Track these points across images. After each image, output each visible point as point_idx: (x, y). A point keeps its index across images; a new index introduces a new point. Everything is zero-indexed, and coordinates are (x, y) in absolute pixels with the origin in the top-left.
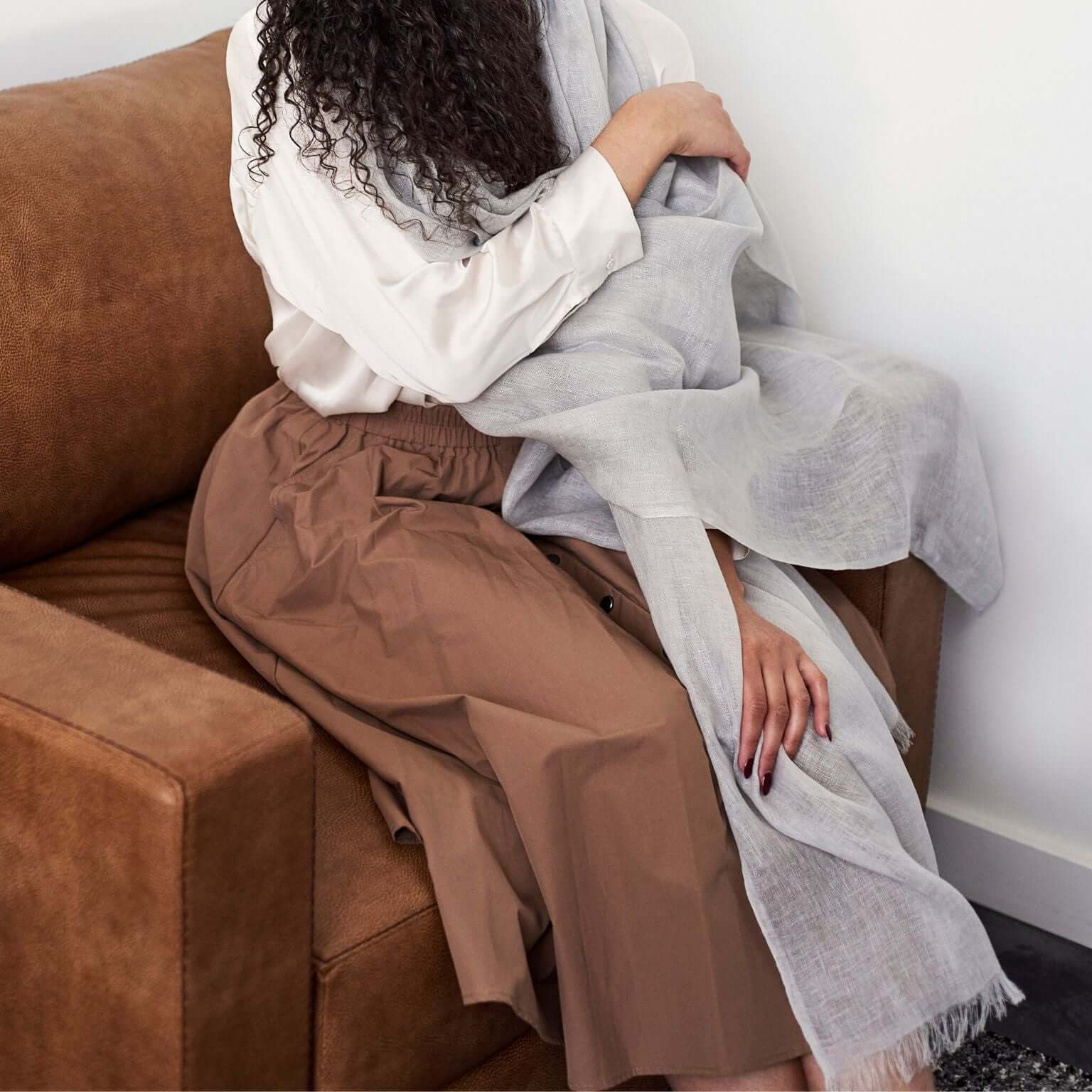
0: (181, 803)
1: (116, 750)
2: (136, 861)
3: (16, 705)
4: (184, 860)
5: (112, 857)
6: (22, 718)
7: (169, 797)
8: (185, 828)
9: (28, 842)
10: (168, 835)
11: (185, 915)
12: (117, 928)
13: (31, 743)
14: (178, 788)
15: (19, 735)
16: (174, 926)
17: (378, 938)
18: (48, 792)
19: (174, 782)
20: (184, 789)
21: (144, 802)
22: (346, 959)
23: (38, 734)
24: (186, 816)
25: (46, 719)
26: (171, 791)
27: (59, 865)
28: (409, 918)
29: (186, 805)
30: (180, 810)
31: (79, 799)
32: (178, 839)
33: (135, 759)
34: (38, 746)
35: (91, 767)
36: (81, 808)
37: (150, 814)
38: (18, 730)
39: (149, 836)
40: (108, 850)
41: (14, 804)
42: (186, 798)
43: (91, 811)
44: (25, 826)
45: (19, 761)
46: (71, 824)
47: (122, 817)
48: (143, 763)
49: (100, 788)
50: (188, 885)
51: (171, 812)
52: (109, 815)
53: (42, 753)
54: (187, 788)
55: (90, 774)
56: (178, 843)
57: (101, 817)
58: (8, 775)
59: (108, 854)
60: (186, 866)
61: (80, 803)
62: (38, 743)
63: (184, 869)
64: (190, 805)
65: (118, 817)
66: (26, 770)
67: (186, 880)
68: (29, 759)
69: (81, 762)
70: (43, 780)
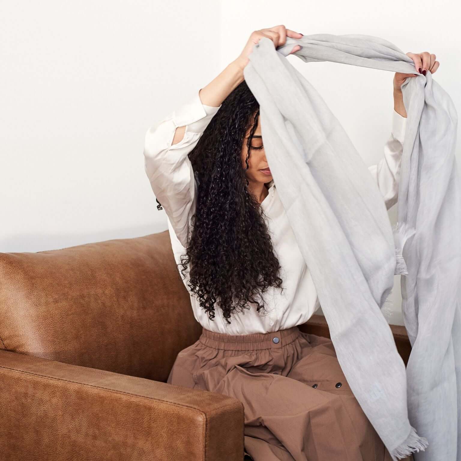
0: (205, 420)
1: (180, 406)
2: (188, 444)
3: (143, 398)
4: (206, 441)
5: (179, 444)
6: (146, 401)
7: (201, 419)
8: (206, 429)
9: (147, 447)
10: (201, 431)
13: (150, 409)
14: (204, 415)
15: (145, 407)
18: (155, 426)
19: (203, 413)
20: (206, 415)
21: (192, 421)
23: (152, 405)
24: (206, 424)
25: (154, 400)
26: (202, 416)
27: (159, 452)
29: (207, 421)
31: (168, 425)
32: (204, 433)
33: (188, 408)
34: (153, 409)
35: (173, 412)
36: (168, 429)
37: (194, 425)
38: (145, 405)
39: (194, 433)
40: (178, 442)
41: (143, 433)
42: (206, 418)
43: (172, 429)
44: (147, 440)
45: (145, 416)
46: (164, 435)
47: (184, 428)
48: (191, 409)
49: (176, 420)
50: (207, 451)
51: (202, 423)
52: (179, 429)
53: (154, 411)
54: (207, 415)
55: (172, 415)
56: (204, 434)
57: (176, 430)
58: (141, 423)
59: (178, 444)
60: (206, 443)
61: (168, 427)
62: (153, 408)
63: (205, 445)
64: (208, 421)
65: (182, 429)
66: (148, 419)
67: (206, 449)
68: (149, 414)
69: (169, 411)
70: (154, 421)
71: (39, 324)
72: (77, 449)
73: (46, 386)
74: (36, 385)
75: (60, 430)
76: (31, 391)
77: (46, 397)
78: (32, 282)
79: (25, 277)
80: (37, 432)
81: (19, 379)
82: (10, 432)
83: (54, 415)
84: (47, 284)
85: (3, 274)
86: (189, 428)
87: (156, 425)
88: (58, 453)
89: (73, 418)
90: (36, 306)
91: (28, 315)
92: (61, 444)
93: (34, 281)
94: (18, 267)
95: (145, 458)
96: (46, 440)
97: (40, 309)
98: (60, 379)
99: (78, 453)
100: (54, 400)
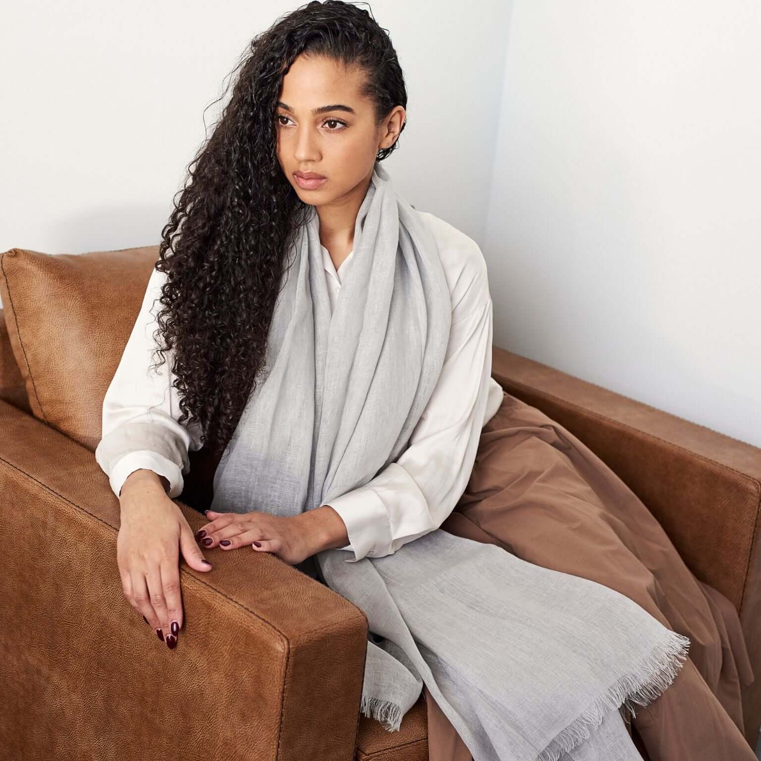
0: (286, 651)
1: (254, 617)
2: (258, 680)
3: (204, 585)
4: (285, 684)
5: (245, 677)
7: (280, 647)
8: (287, 665)
9: (202, 663)
10: (277, 668)
11: (282, 715)
12: (244, 717)
13: (209, 607)
14: (286, 642)
16: (275, 719)
17: (399, 748)
19: (284, 639)
20: (289, 644)
21: (266, 648)
22: (378, 756)
24: (288, 658)
25: (219, 595)
26: (282, 644)
27: (217, 678)
28: (419, 740)
29: (289, 653)
30: (285, 655)
31: (232, 642)
32: (282, 670)
33: (264, 624)
34: (213, 609)
35: (240, 625)
36: (232, 647)
37: (269, 655)
38: (204, 599)
39: (267, 667)
40: (244, 672)
41: (197, 641)
42: (289, 648)
43: (238, 650)
44: (202, 653)
45: (202, 617)
46: (226, 655)
47: (254, 654)
48: (268, 626)
49: (243, 637)
50: (285, 698)
51: (280, 655)
52: (247, 653)
53: (214, 613)
54: (291, 643)
55: (239, 628)
56: (283, 673)
57: (243, 653)
58: (196, 624)
59: (244, 675)
60: (285, 687)
61: (232, 644)
62: (213, 607)
63: (284, 689)
64: (291, 652)
65: (251, 654)
66: (205, 622)
67: (284, 695)
68: (208, 616)
69: (235, 621)
70: (214, 629)
71: (97, 387)
72: (108, 631)
73: (71, 521)
74: (58, 513)
75: (87, 595)
76: (51, 520)
77: (71, 538)
78: (94, 314)
79: (83, 305)
80: (57, 586)
81: (35, 498)
82: (22, 573)
83: (81, 570)
84: (118, 320)
85: (47, 296)
86: (261, 658)
87: (216, 636)
88: (83, 627)
89: (105, 583)
90: (96, 356)
91: (81, 370)
92: (87, 616)
93: (96, 313)
94: (72, 286)
95: (198, 679)
96: (68, 603)
97: (102, 361)
98: (92, 515)
99: (109, 638)
100: (82, 547)
